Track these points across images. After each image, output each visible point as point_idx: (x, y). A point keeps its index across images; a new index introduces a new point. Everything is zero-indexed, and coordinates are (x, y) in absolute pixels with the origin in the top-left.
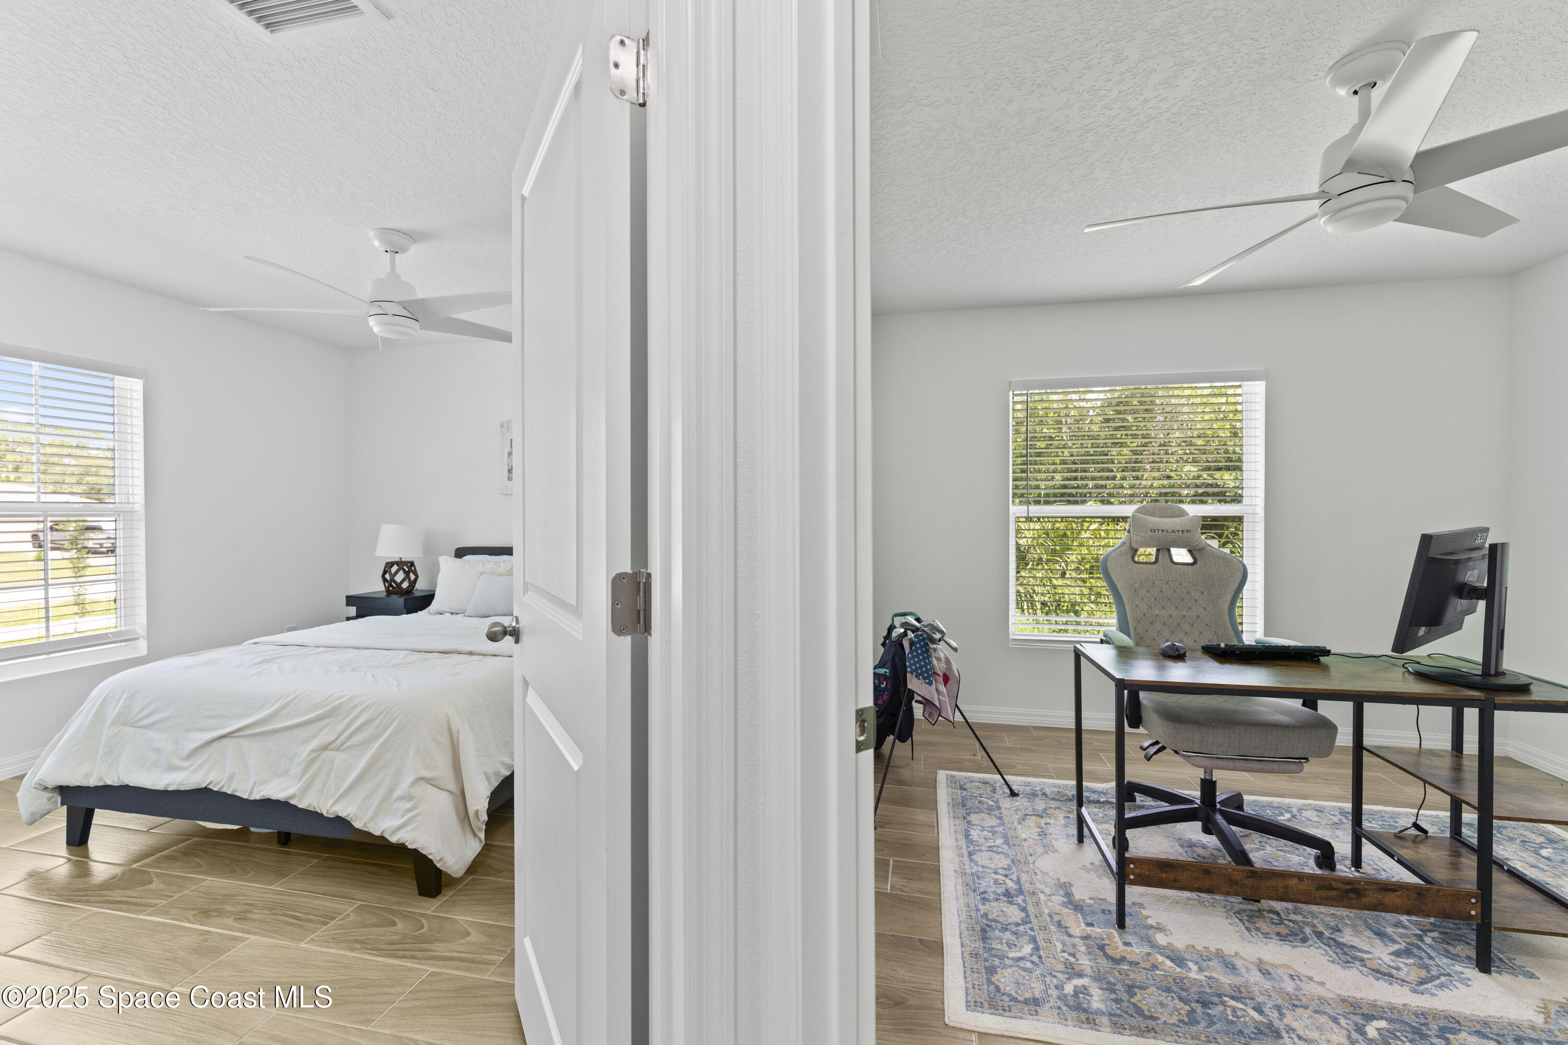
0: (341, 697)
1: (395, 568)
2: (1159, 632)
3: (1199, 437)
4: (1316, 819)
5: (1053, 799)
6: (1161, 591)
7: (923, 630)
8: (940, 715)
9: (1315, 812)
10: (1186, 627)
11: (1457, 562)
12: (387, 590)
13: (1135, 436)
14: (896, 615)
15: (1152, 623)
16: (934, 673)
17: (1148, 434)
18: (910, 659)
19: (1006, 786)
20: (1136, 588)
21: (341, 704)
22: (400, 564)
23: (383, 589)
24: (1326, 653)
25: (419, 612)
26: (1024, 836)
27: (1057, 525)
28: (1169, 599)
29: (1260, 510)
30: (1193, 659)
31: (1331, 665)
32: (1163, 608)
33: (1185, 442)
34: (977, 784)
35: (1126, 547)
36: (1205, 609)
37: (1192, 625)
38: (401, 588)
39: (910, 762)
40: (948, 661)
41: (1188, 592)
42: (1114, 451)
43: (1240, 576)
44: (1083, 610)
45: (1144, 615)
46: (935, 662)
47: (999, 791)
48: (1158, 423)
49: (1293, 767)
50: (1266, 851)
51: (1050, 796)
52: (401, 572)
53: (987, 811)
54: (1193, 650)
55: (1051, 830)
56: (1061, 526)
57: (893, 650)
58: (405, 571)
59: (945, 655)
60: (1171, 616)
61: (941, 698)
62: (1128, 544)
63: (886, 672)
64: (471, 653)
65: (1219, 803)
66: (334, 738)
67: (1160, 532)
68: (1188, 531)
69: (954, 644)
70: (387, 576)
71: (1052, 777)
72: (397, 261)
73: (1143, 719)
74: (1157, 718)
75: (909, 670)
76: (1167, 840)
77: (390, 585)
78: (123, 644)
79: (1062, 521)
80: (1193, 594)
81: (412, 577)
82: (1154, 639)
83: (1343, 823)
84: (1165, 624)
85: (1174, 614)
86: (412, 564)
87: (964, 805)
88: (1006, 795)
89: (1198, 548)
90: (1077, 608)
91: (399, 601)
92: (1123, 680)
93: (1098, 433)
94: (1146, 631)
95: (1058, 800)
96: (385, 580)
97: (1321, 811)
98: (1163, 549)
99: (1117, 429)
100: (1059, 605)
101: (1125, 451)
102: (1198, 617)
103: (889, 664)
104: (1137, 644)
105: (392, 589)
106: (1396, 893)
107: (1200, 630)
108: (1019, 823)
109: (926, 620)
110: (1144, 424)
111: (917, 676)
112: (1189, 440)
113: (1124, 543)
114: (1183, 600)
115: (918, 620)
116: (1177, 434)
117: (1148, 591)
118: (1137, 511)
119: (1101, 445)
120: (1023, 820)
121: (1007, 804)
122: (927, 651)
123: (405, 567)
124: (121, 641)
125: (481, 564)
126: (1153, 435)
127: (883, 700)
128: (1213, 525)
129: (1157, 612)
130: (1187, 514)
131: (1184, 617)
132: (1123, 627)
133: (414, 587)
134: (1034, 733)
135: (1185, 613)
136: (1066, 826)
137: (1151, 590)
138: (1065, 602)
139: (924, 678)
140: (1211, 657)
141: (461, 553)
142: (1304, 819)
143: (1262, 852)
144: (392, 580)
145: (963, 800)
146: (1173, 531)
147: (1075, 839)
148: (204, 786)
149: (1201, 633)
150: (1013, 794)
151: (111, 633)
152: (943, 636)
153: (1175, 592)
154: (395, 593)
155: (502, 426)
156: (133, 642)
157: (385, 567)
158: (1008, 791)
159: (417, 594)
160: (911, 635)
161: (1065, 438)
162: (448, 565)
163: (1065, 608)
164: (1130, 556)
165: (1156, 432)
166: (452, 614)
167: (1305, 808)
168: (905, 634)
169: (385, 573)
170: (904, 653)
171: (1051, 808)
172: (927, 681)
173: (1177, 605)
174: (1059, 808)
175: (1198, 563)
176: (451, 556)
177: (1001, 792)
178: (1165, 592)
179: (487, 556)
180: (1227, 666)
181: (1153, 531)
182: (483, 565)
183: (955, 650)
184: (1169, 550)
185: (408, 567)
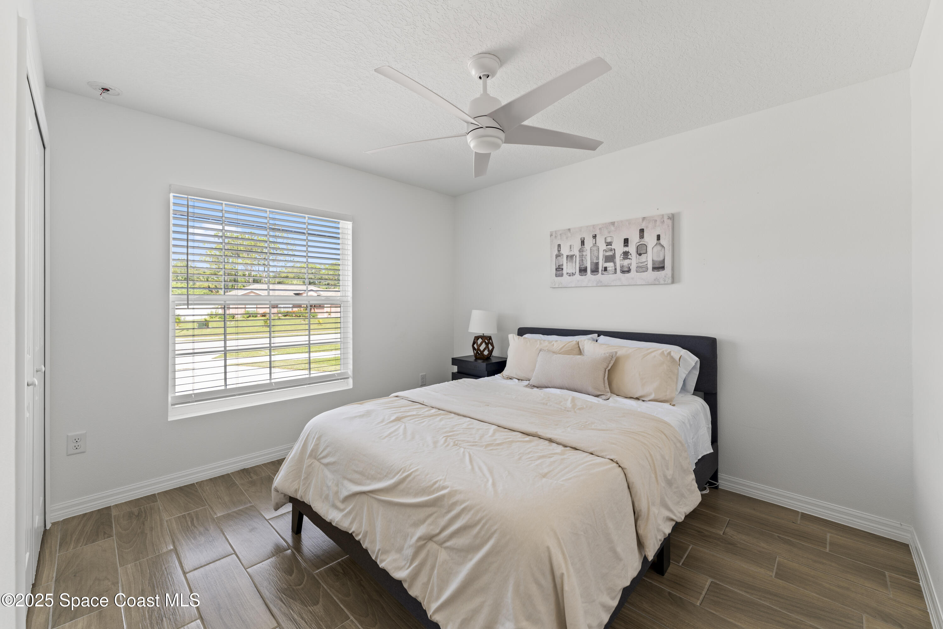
0: (444, 488)
1: (480, 341)
12: (475, 355)
21: (443, 496)
22: (483, 337)
23: (473, 354)
25: (496, 375)
38: (483, 355)
52: (484, 344)
58: (486, 343)
64: (551, 440)
66: (438, 531)
70: (475, 346)
72: (488, 84)
77: (477, 352)
78: (342, 380)
81: (490, 347)
86: (490, 338)
91: (482, 365)
96: (474, 348)
105: (478, 355)
123: (486, 340)
124: (341, 379)
125: (538, 342)
133: (491, 354)
141: (522, 332)
144: (479, 349)
148: (350, 532)
151: (337, 373)
154: (480, 359)
155: (551, 235)
156: (347, 379)
157: (474, 340)
159: (494, 360)
162: (513, 339)
166: (519, 380)
169: (474, 343)
176: (515, 334)
179: (541, 335)
182: (541, 344)
185: (487, 340)
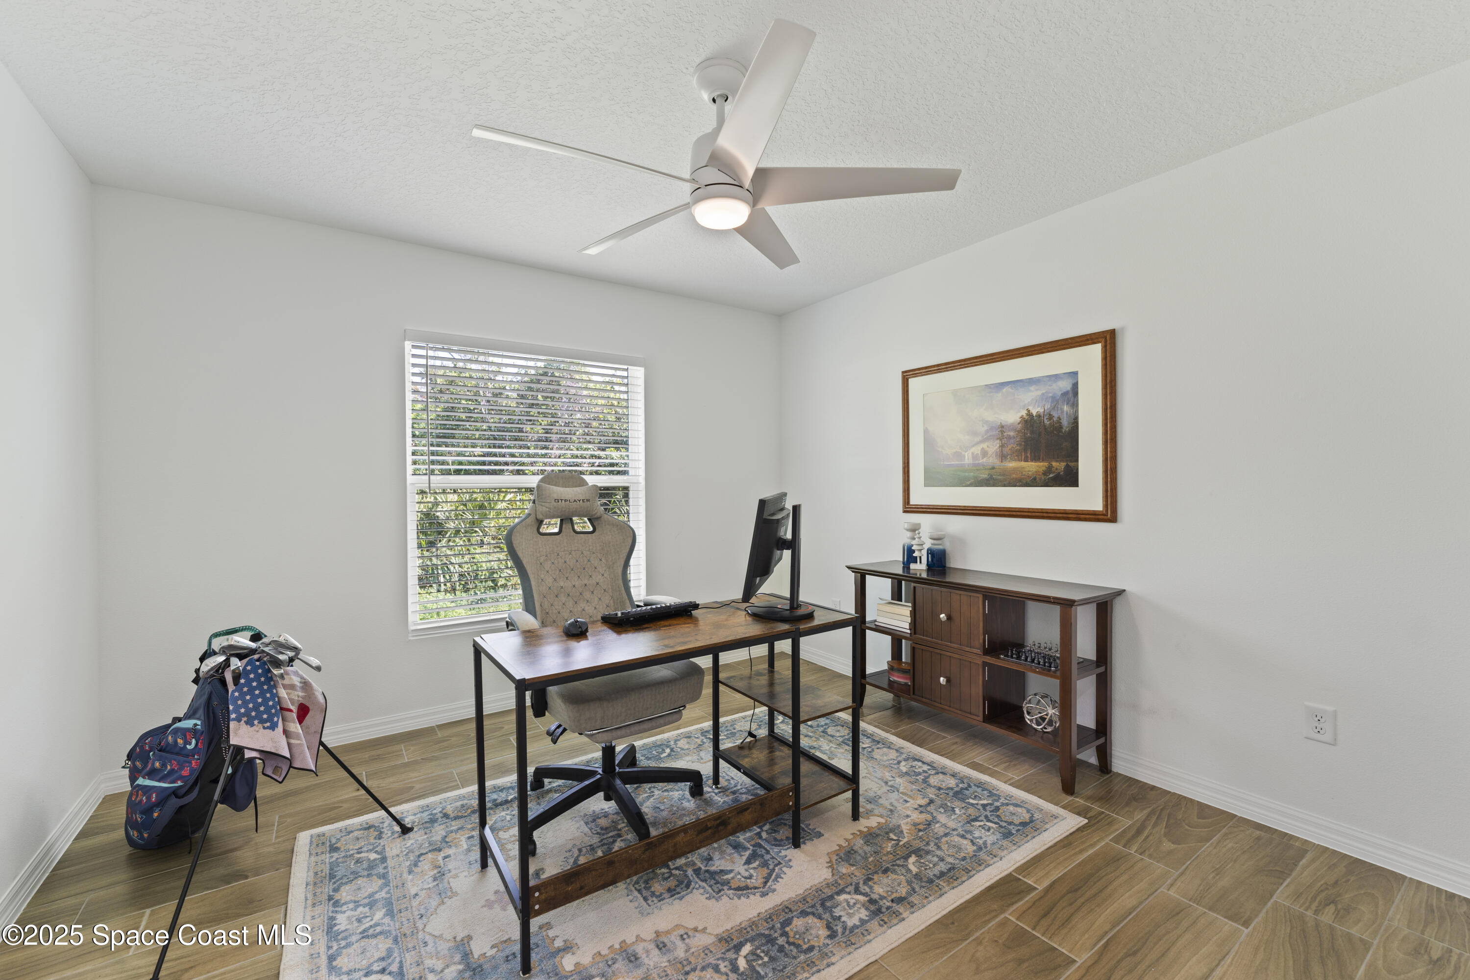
2: (564, 604)
3: (595, 420)
4: (687, 747)
5: (456, 818)
6: (565, 562)
7: (263, 651)
8: (291, 767)
9: (686, 740)
10: (587, 595)
11: (778, 521)
13: (545, 415)
14: (216, 635)
15: (557, 596)
16: (282, 709)
17: (555, 413)
18: (237, 699)
19: (394, 823)
20: (542, 561)
24: (696, 606)
26: (413, 891)
27: (475, 496)
28: (572, 570)
29: (642, 480)
30: (595, 634)
31: (700, 618)
32: (567, 578)
33: (584, 423)
34: (356, 834)
35: (531, 520)
36: (603, 575)
37: (592, 592)
39: (253, 834)
40: (306, 685)
41: (589, 561)
42: (527, 428)
43: (630, 541)
44: (500, 577)
45: (550, 588)
46: (283, 693)
47: (387, 833)
48: (563, 404)
49: (675, 717)
50: (655, 797)
51: (452, 815)
53: (366, 873)
54: (594, 622)
55: (451, 865)
56: (479, 497)
57: (208, 689)
59: (302, 678)
60: (574, 586)
61: (292, 741)
62: (533, 516)
63: (196, 725)
65: (617, 765)
67: (563, 501)
68: (588, 500)
69: (315, 662)
71: (456, 787)
73: (549, 706)
74: (562, 704)
75: (233, 716)
76: (574, 822)
79: (480, 492)
80: (593, 562)
82: (559, 612)
83: (704, 743)
84: (569, 595)
85: (577, 584)
87: (332, 876)
88: (396, 835)
89: (595, 516)
90: (495, 576)
92: (524, 680)
93: (514, 409)
94: (552, 605)
95: (462, 817)
97: (689, 737)
98: (566, 519)
99: (532, 406)
100: (477, 575)
101: (538, 428)
102: (598, 584)
103: (201, 712)
104: (544, 624)
106: (748, 811)
107: (600, 596)
108: (410, 872)
109: (271, 635)
110: (553, 403)
111: (250, 723)
112: (587, 421)
113: (529, 515)
114: (584, 569)
115: (256, 637)
116: (579, 416)
117: (553, 563)
118: (542, 481)
119: (516, 421)
120: (416, 865)
121: (395, 847)
122: (271, 679)
126: (560, 415)
127: (192, 768)
128: (606, 492)
129: (562, 584)
130: (587, 484)
131: (586, 585)
132: (529, 606)
134: (440, 734)
135: (586, 582)
136: (469, 850)
137: (556, 562)
138: (482, 571)
139: (262, 721)
140: (610, 628)
142: (679, 750)
143: (652, 800)
145: (331, 869)
146: (575, 501)
147: (478, 866)
149: (600, 599)
150: (406, 830)
152: (297, 654)
153: (577, 561)
158: (397, 828)
160: (235, 663)
161: (483, 411)
163: (483, 577)
164: (535, 529)
165: (562, 412)
167: (679, 738)
168: (227, 664)
170: (227, 691)
171: (452, 832)
172: (268, 724)
173: (579, 574)
174: (461, 828)
175: (597, 531)
177: (390, 833)
178: (568, 563)
180: (624, 636)
181: (557, 501)
183: (318, 669)
184: (571, 520)
